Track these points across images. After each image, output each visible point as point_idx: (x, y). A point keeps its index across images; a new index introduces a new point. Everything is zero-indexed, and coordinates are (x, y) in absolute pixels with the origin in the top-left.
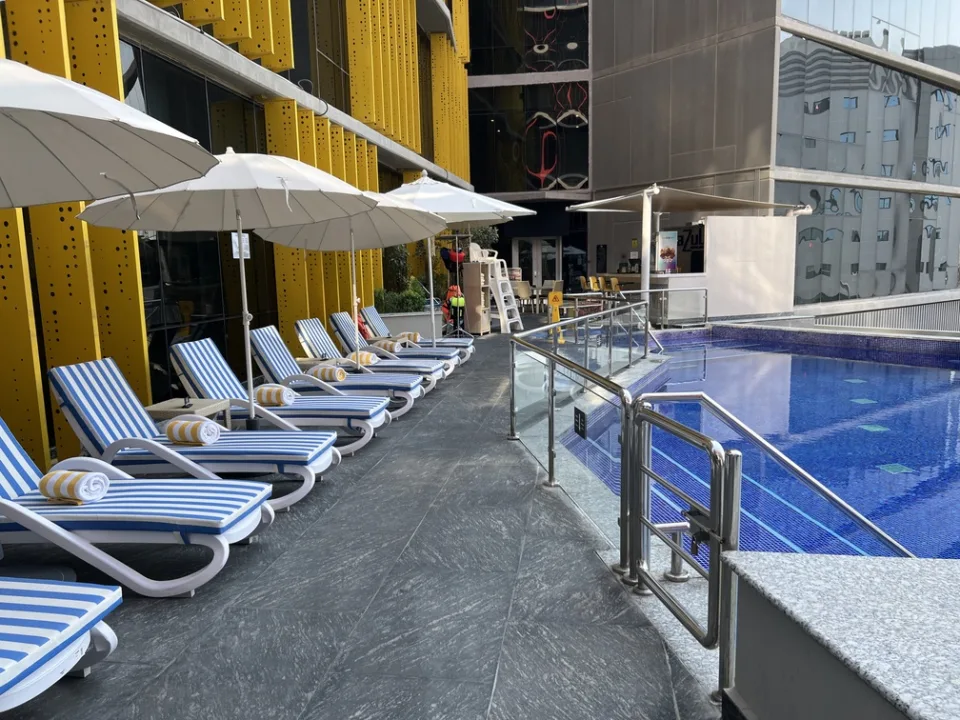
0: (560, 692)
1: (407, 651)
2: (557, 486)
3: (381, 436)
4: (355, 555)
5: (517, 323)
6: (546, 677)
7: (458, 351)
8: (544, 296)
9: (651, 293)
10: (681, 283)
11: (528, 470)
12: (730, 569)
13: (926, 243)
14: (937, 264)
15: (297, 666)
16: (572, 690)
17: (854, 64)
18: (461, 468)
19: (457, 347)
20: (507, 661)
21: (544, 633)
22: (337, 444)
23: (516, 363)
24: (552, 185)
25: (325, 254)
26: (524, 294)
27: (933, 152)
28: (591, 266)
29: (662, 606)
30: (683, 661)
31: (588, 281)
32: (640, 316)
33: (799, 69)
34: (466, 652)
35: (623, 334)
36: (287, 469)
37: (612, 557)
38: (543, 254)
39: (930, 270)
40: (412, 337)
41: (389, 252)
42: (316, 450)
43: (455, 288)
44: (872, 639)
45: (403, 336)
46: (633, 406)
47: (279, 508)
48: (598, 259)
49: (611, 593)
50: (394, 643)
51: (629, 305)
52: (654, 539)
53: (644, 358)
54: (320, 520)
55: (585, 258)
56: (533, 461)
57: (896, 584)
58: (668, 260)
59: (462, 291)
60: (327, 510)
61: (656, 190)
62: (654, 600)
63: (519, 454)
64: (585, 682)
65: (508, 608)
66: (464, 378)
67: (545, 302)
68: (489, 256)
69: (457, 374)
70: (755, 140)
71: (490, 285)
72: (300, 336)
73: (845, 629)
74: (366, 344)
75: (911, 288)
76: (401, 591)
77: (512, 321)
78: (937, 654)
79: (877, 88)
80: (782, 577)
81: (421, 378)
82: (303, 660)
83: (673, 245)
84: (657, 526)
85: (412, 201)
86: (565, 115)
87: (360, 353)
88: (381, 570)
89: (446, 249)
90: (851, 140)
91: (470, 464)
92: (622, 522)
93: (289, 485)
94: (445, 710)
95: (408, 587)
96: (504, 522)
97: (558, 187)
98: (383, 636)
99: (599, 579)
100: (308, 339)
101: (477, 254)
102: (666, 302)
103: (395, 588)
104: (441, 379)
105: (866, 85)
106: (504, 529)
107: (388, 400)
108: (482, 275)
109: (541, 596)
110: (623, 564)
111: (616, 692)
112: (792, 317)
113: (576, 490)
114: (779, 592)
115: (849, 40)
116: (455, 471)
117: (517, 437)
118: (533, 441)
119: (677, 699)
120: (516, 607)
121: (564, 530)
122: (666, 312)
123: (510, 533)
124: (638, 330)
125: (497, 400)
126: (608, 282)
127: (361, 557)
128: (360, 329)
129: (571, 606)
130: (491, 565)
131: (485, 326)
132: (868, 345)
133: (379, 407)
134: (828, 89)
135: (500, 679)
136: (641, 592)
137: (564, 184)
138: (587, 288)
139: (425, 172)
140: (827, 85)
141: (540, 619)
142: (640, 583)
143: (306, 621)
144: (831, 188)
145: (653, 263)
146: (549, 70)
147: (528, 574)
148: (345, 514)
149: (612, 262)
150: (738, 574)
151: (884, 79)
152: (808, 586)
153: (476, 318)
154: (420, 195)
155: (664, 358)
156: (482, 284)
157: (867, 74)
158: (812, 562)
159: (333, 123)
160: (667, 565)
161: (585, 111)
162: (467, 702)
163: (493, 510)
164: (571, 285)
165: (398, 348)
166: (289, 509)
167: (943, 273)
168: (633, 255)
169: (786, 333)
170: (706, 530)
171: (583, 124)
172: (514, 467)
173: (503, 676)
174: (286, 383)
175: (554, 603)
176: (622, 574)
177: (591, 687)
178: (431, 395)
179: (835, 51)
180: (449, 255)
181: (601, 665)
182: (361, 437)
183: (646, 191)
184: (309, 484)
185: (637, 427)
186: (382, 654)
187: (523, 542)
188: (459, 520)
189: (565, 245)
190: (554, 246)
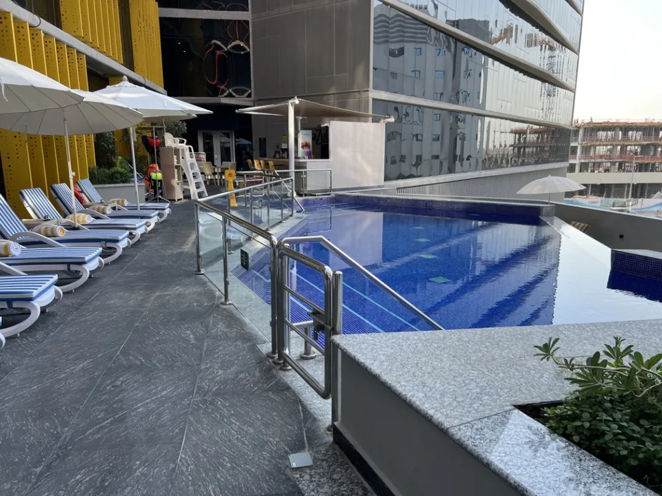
0: (229, 440)
1: (118, 428)
2: (230, 304)
3: (96, 276)
4: (75, 364)
5: (203, 192)
6: (220, 431)
7: (157, 212)
8: (222, 173)
9: (295, 172)
10: (315, 166)
11: (211, 295)
12: (337, 346)
13: (459, 142)
14: (465, 156)
15: (27, 450)
16: (238, 438)
17: (418, 26)
18: (159, 297)
19: (157, 209)
20: (192, 425)
21: (219, 403)
22: (58, 284)
23: (200, 220)
24: (225, 94)
25: (44, 138)
26: (208, 171)
27: (463, 87)
28: (256, 153)
29: (298, 376)
30: (311, 409)
31: (253, 163)
32: (289, 188)
33: (385, 26)
34: (163, 422)
35: (278, 200)
36: (15, 305)
37: (266, 348)
38: (221, 143)
39: (461, 160)
40: (120, 202)
41: (100, 137)
42: (40, 289)
43: (154, 165)
44: (415, 380)
45: (113, 202)
46: (278, 246)
47: (8, 335)
48: (260, 148)
49: (265, 371)
50: (107, 423)
51: (281, 180)
52: (293, 333)
53: (291, 216)
54: (46, 341)
55: (251, 146)
56: (213, 288)
57: (430, 346)
58: (306, 150)
59: (160, 168)
60: (52, 334)
61: (297, 101)
62: (293, 373)
63: (204, 284)
64: (246, 432)
65: (193, 390)
66: (162, 232)
67: (223, 177)
68: (180, 143)
69: (157, 229)
70: (360, 72)
71: (181, 164)
72: (25, 202)
73: (400, 375)
74: (82, 208)
75: (451, 170)
76: (113, 386)
77: (199, 190)
78: (450, 385)
79: (432, 43)
80: (366, 348)
81: (128, 232)
82: (32, 446)
83: (309, 140)
84: (294, 324)
85: (115, 99)
86: (233, 44)
87: (77, 215)
88: (97, 374)
89: (146, 137)
90: (417, 75)
91: (166, 293)
92: (273, 324)
93: (18, 317)
94: (147, 464)
95: (118, 383)
96: (192, 331)
97: (230, 95)
98: (98, 419)
99: (258, 363)
100: (32, 204)
101: (170, 141)
102: (306, 179)
103: (108, 385)
104: (144, 233)
105: (424, 40)
106: (191, 336)
107: (101, 249)
108: (175, 156)
109: (217, 378)
110: (274, 352)
111: (267, 435)
112: (383, 188)
113: (243, 306)
114: (364, 357)
115: (416, 10)
116: (155, 299)
117: (202, 272)
118: (213, 275)
119: (306, 433)
120: (200, 388)
121: (235, 334)
122: (306, 186)
123: (197, 339)
124: (288, 197)
125: (188, 247)
126: (267, 164)
127: (81, 366)
128: (76, 195)
129: (238, 383)
130: (182, 362)
131: (179, 194)
132: (426, 206)
133: (93, 255)
134: (403, 41)
135: (187, 438)
136: (285, 368)
137: (234, 94)
138: (253, 168)
139: (125, 77)
140: (402, 38)
141: (216, 394)
142: (284, 363)
143: (34, 417)
144: (407, 106)
145: (296, 152)
146: (221, 10)
147: (209, 365)
148: (67, 335)
149: (270, 150)
150: (340, 349)
151: (435, 38)
152: (381, 352)
153: (171, 188)
154: (121, 95)
155: (305, 216)
156: (175, 164)
157: (426, 34)
158: (384, 338)
159: (46, 34)
160: (302, 349)
161: (247, 42)
162: (163, 456)
163: (183, 324)
164: (242, 165)
165: (109, 211)
166: (19, 335)
167: (468, 162)
168: (284, 146)
169: (379, 199)
170: (322, 323)
171: (246, 52)
172: (200, 294)
173: (189, 436)
174: (13, 239)
175: (226, 382)
176: (273, 358)
177: (250, 434)
178: (137, 245)
179: (407, 16)
180: (147, 141)
181: (257, 419)
182: (80, 278)
183: (290, 101)
184: (35, 315)
185: (280, 260)
186: (98, 432)
187: (206, 344)
188: (158, 333)
189: (236, 137)
190: (229, 137)
